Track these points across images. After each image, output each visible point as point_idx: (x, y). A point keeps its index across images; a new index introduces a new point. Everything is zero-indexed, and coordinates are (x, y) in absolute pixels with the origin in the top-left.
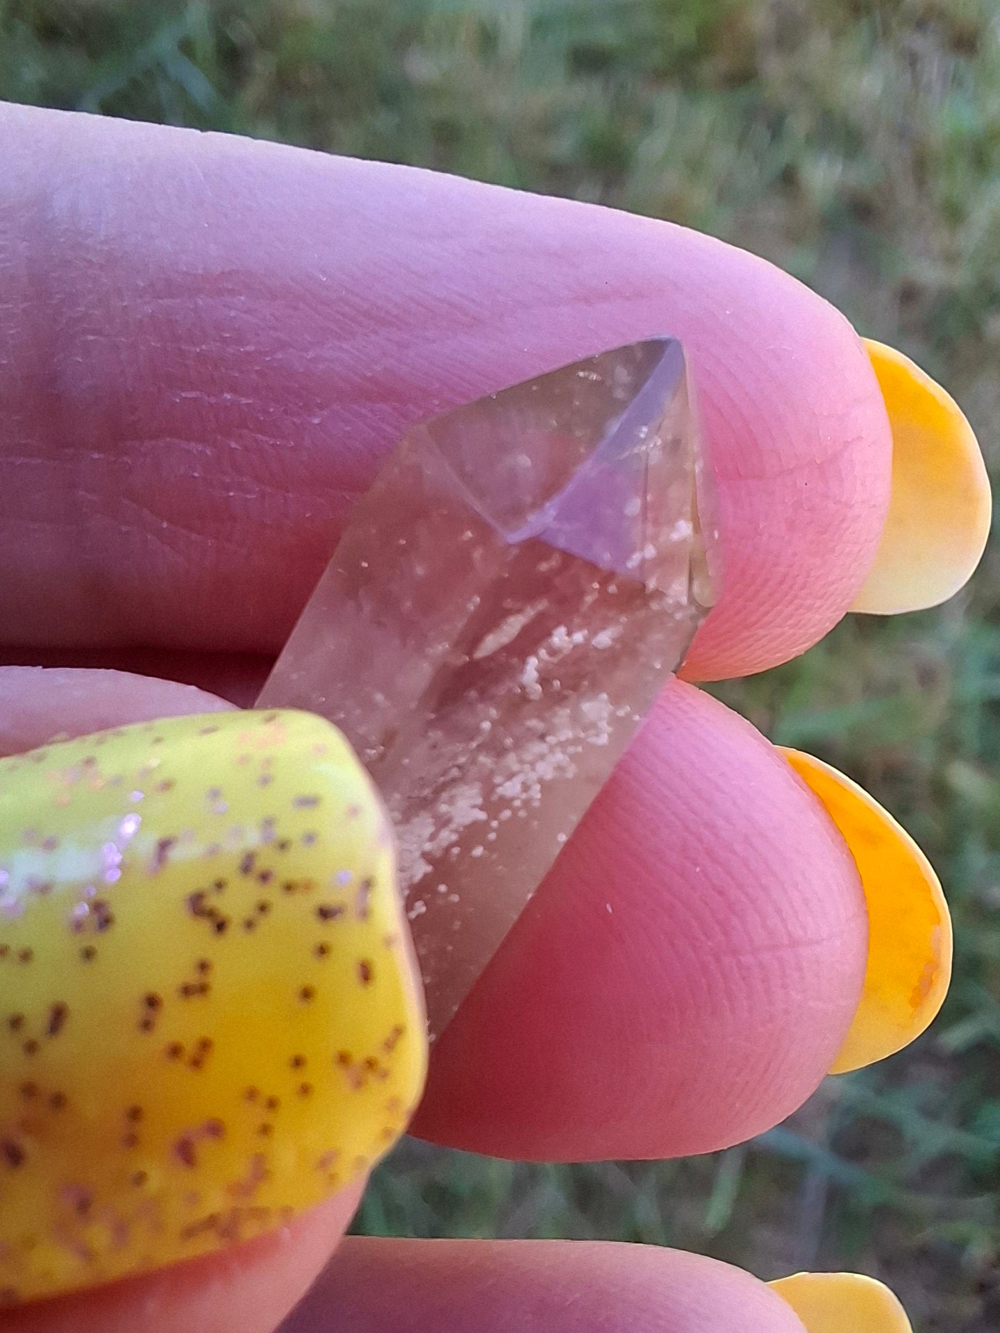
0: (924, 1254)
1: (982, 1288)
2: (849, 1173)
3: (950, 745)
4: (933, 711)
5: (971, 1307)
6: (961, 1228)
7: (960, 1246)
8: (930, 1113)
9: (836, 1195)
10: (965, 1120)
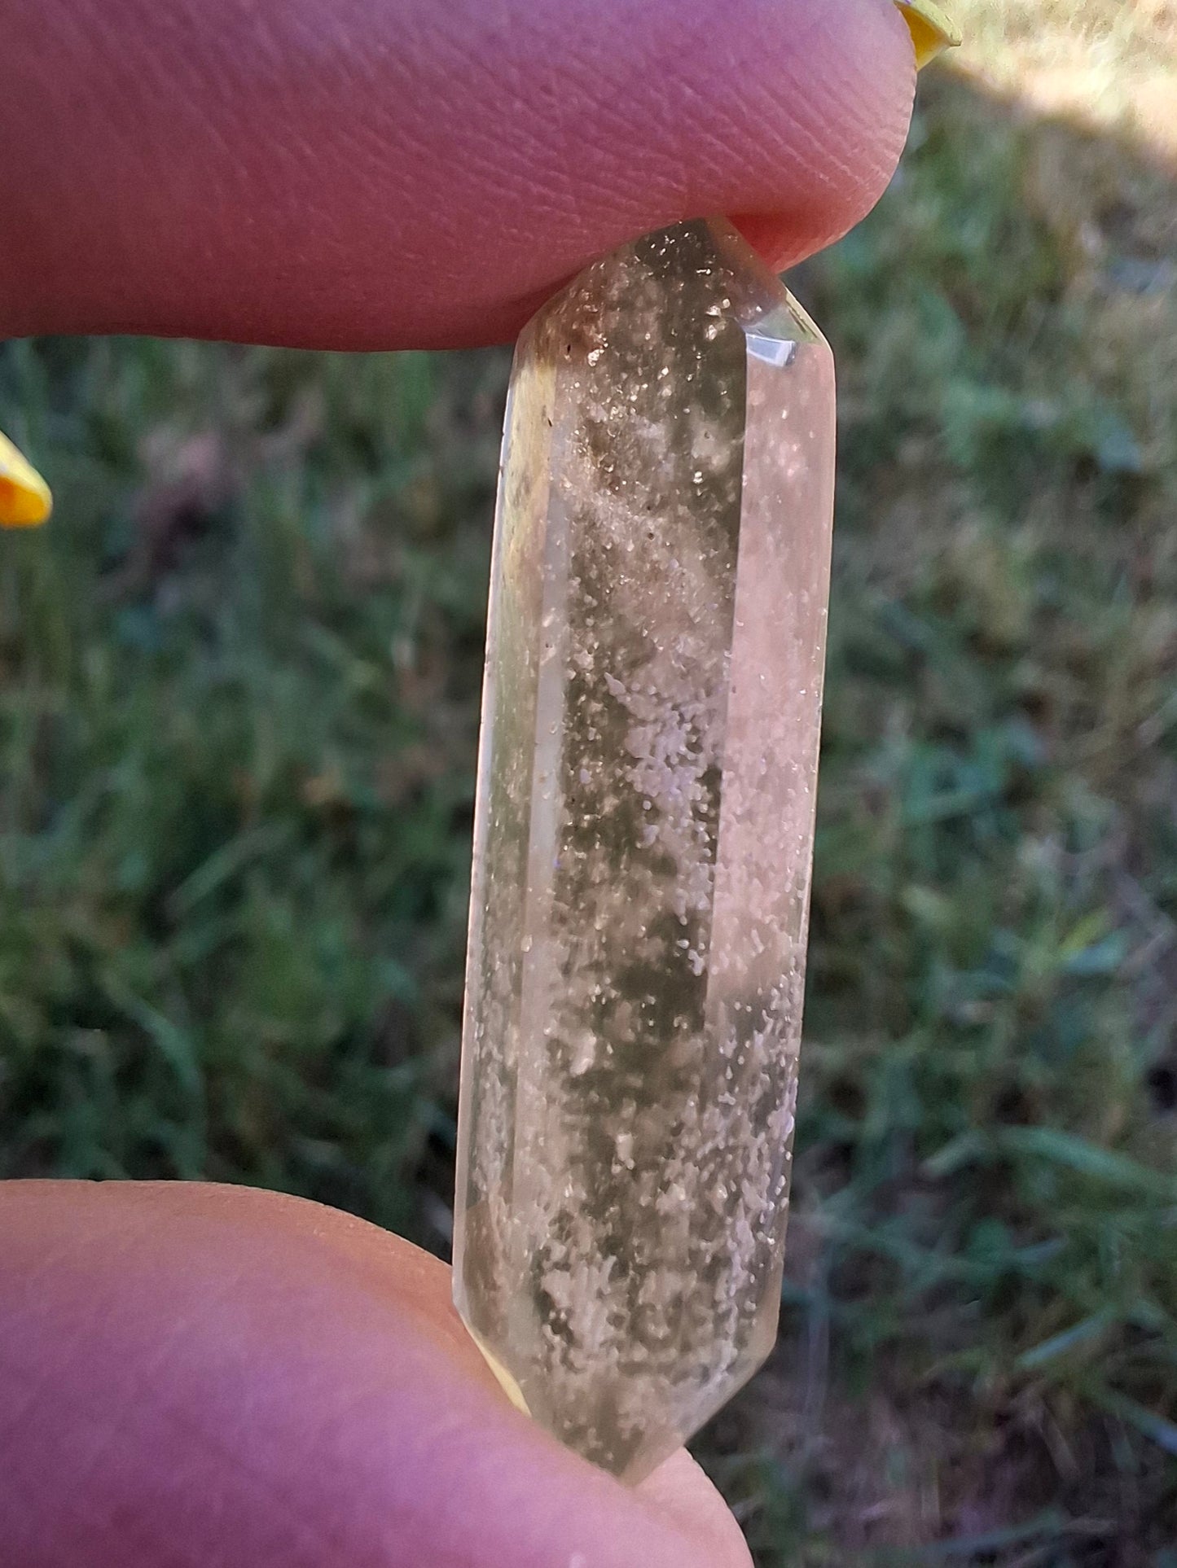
0: (935, 1389)
1: (1001, 1419)
2: (850, 1312)
3: (905, 869)
4: (885, 836)
5: (990, 1441)
6: (971, 1357)
7: (971, 1374)
8: (926, 1242)
9: (838, 1337)
10: (962, 1244)
